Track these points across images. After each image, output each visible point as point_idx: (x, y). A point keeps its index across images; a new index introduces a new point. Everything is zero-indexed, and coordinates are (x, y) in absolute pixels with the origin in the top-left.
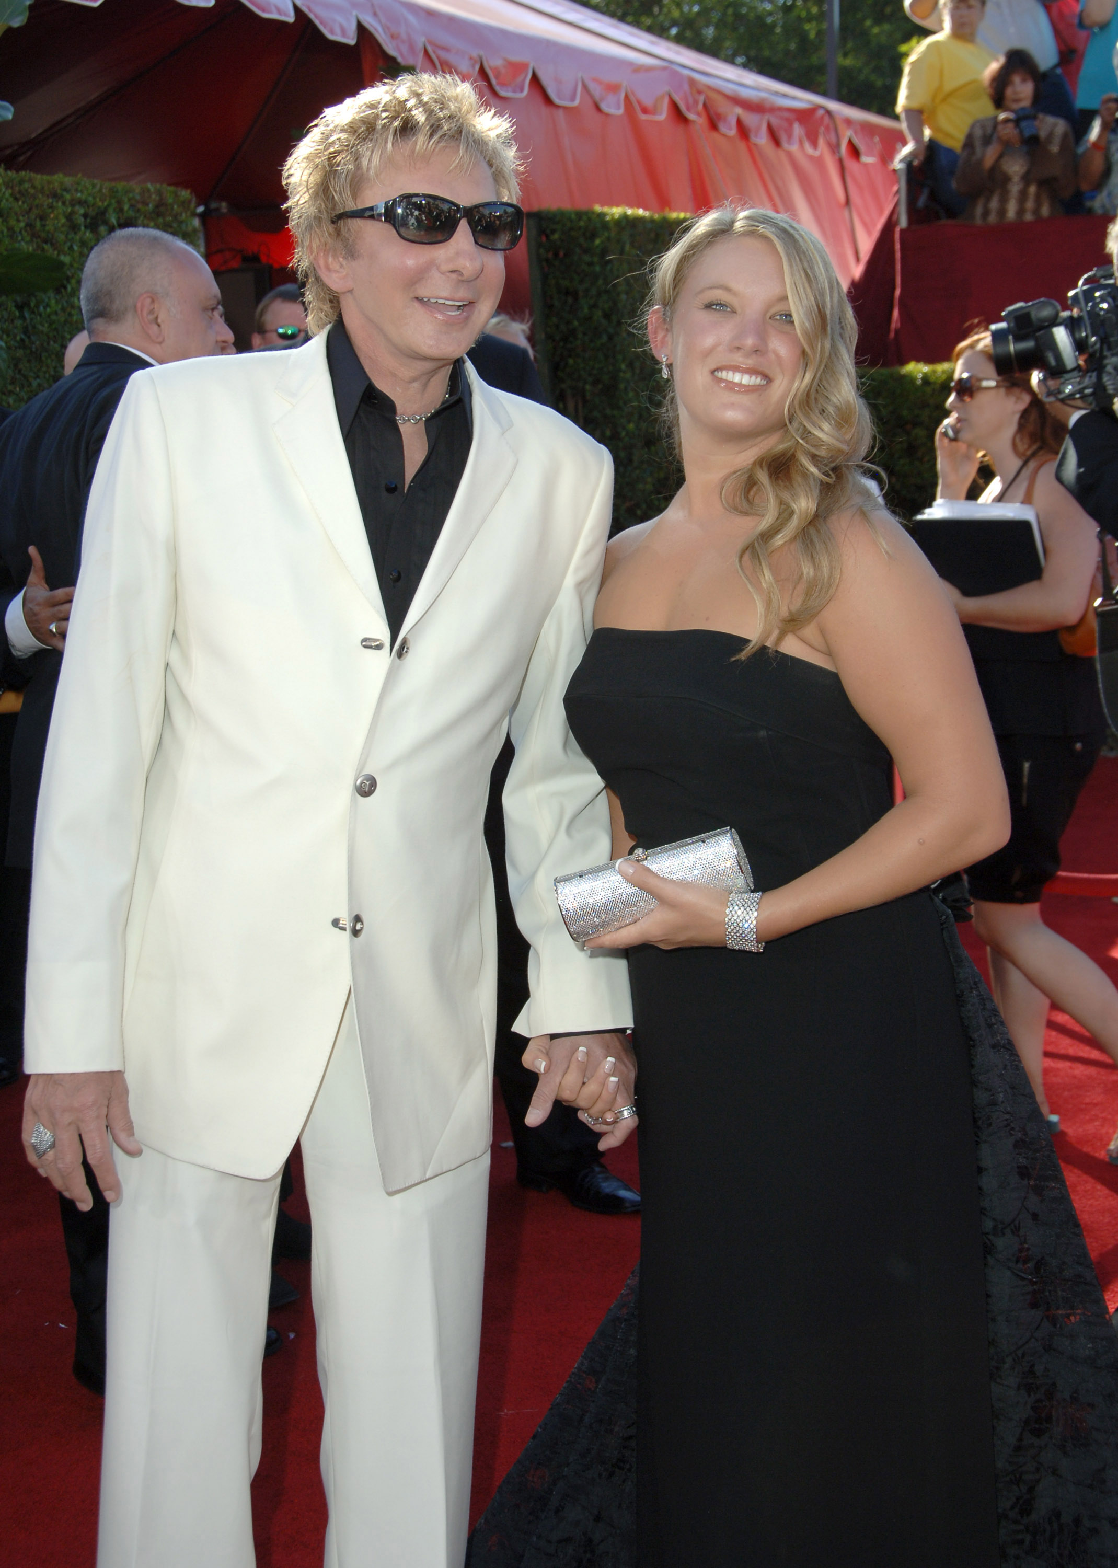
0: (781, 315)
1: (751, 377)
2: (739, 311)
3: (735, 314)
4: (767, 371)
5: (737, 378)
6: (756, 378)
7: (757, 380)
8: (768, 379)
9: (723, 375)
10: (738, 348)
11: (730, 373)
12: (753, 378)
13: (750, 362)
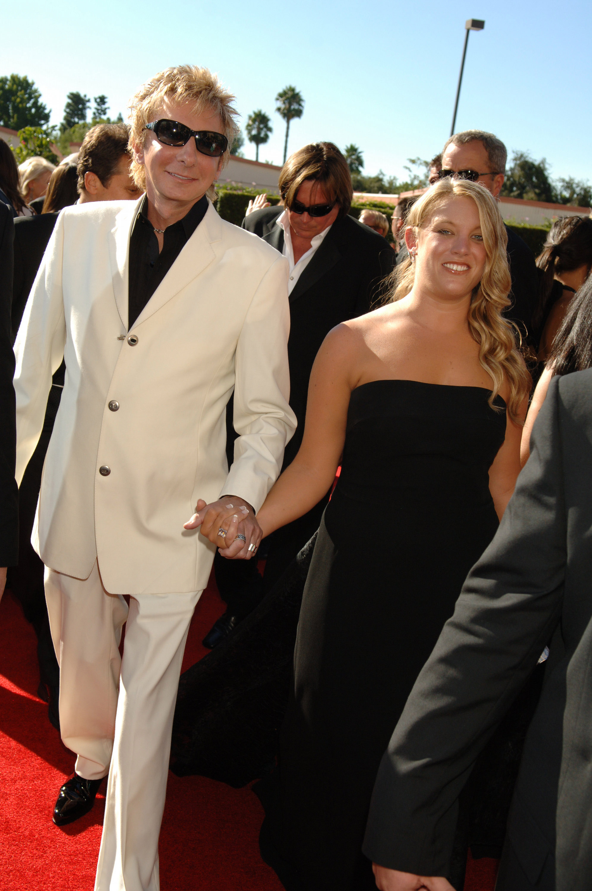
0: (475, 236)
1: (461, 267)
2: (456, 233)
3: (454, 236)
4: (470, 264)
5: (455, 267)
6: (464, 267)
7: (464, 268)
8: (469, 267)
9: (448, 266)
10: (456, 253)
11: (452, 265)
12: (463, 267)
13: (462, 260)
